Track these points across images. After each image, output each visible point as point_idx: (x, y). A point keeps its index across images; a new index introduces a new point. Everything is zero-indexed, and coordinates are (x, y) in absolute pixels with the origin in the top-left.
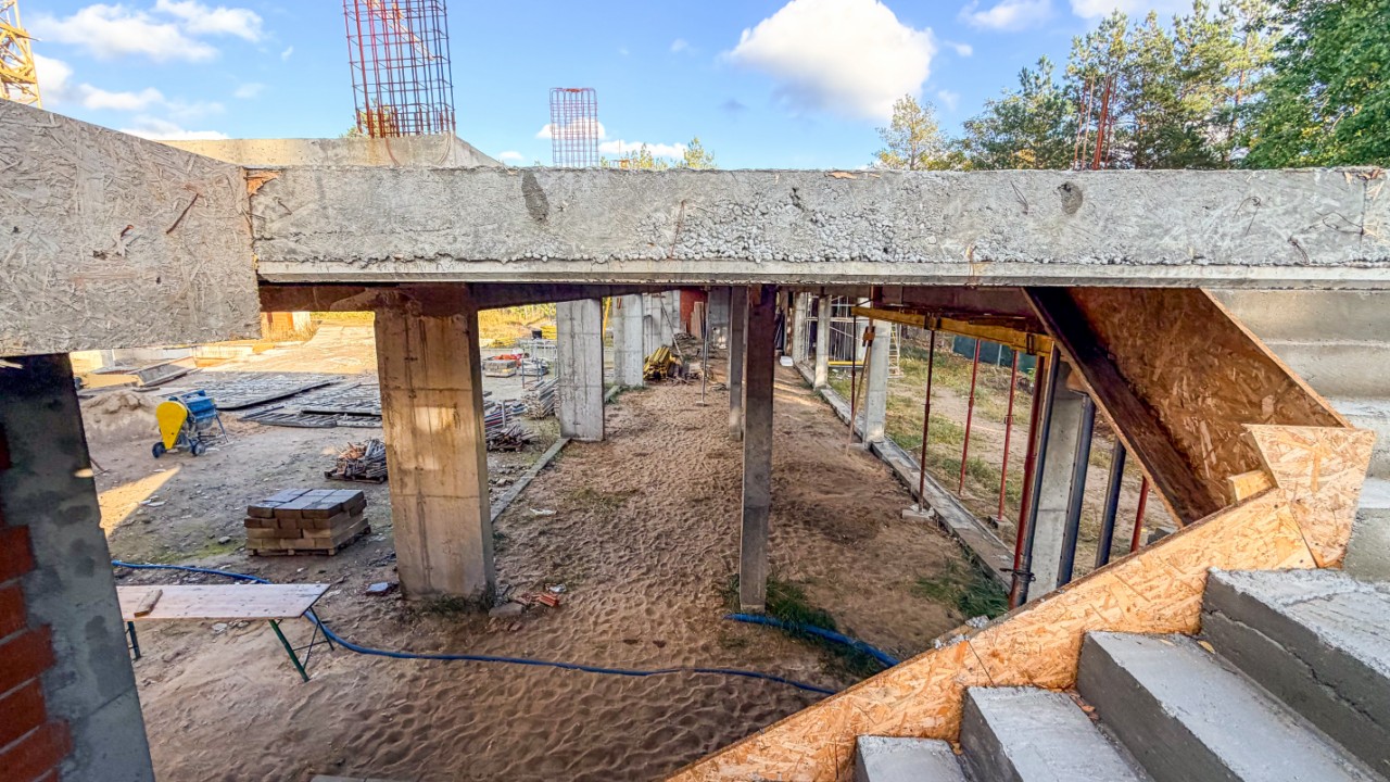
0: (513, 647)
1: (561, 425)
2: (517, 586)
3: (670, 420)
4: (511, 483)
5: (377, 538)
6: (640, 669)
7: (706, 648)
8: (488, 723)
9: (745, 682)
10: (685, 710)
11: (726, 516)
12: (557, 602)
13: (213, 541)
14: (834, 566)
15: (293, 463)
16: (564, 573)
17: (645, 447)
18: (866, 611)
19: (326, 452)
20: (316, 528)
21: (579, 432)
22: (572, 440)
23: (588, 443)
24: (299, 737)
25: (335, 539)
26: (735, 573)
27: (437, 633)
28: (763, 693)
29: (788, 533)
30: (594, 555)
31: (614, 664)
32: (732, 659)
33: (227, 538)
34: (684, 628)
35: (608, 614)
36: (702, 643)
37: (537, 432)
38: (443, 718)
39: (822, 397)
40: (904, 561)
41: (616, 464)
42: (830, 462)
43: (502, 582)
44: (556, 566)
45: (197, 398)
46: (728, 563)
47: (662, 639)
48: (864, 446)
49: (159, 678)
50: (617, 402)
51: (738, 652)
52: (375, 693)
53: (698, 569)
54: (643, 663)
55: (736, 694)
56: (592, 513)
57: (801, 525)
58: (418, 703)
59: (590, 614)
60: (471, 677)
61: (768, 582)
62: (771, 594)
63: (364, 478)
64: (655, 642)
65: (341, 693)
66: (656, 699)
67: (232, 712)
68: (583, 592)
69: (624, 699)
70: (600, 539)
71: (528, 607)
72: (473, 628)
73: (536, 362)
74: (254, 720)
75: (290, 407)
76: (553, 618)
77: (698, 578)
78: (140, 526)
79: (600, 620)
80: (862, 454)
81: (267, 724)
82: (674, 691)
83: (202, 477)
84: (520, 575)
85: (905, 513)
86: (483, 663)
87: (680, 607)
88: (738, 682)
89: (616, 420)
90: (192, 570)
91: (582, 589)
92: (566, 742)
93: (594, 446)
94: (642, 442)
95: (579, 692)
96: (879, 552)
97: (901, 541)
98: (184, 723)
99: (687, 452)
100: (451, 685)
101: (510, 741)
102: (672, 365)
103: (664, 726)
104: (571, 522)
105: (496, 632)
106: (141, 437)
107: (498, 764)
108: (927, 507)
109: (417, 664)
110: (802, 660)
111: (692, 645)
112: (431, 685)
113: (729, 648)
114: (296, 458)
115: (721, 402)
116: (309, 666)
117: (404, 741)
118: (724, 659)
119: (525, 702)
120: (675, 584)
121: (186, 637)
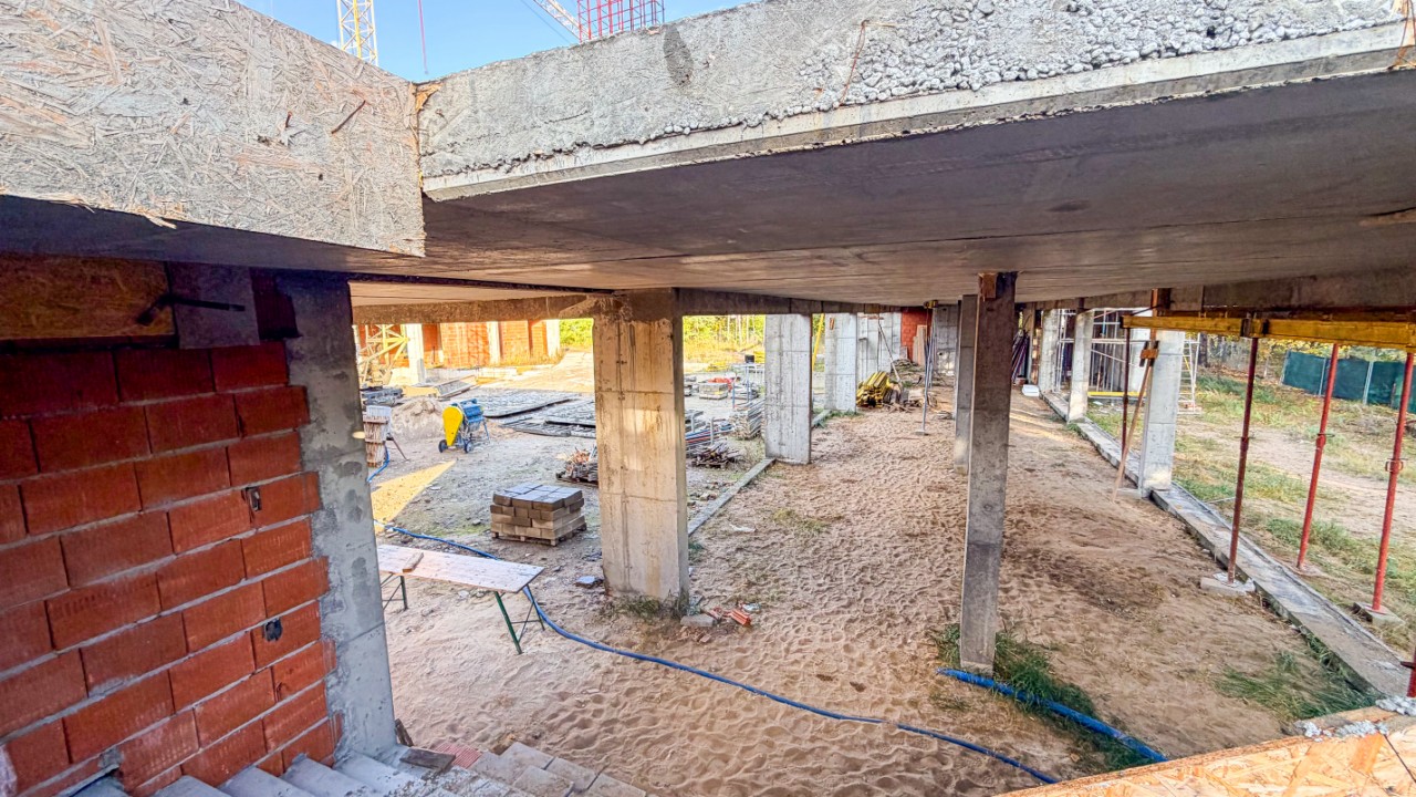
0: (701, 660)
1: (767, 445)
2: (710, 598)
3: (884, 448)
4: (714, 498)
5: (591, 536)
6: (832, 709)
7: (914, 703)
8: (671, 730)
9: (963, 754)
10: (883, 771)
11: (947, 556)
12: (748, 621)
13: (469, 522)
14: (1092, 634)
15: (534, 464)
16: (759, 592)
17: (853, 473)
18: (1142, 700)
19: (560, 457)
20: (542, 520)
21: (784, 453)
22: (776, 461)
23: (793, 465)
24: (508, 703)
25: (556, 532)
26: (954, 621)
27: (630, 631)
28: (987, 773)
29: (1026, 585)
30: (792, 578)
31: (805, 699)
32: (946, 723)
33: (478, 521)
34: (888, 674)
35: (800, 643)
36: (909, 695)
37: (743, 451)
38: (629, 715)
39: (1079, 432)
40: (1203, 645)
41: (820, 489)
42: (1090, 507)
43: (696, 592)
44: (750, 584)
45: (470, 405)
46: (947, 611)
47: (861, 681)
48: (1140, 493)
49: (417, 628)
50: (826, 426)
51: (954, 717)
52: (572, 677)
53: (908, 611)
54: (837, 704)
55: (950, 766)
56: (792, 535)
57: (1046, 578)
58: (608, 696)
59: (783, 640)
60: (657, 682)
61: (998, 638)
62: (1001, 653)
63: (586, 481)
64: (852, 684)
65: (545, 671)
66: (850, 749)
67: (462, 668)
68: (777, 616)
69: (813, 739)
70: (798, 563)
71: (720, 621)
72: (665, 632)
73: (746, 385)
74: (477, 680)
75: (538, 418)
76: (743, 637)
77: (908, 622)
78: (423, 504)
79: (794, 648)
80: (1137, 502)
81: (486, 685)
82: (871, 744)
83: (468, 470)
84: (714, 587)
85: (1205, 582)
86: (672, 669)
87: (885, 650)
88: (956, 753)
89: (825, 444)
90: (451, 545)
91: (776, 612)
92: (747, 771)
93: (800, 468)
94: (851, 468)
95: (764, 721)
96: (1164, 627)
97: (1199, 618)
98: (428, 670)
99: (902, 482)
100: (639, 684)
101: (690, 755)
102: (889, 391)
103: (857, 782)
104: (769, 542)
105: (686, 640)
106: (433, 435)
107: (676, 776)
108: (1243, 578)
109: (611, 657)
110: (1044, 744)
111: (897, 696)
112: (621, 680)
113: (944, 708)
114: (536, 461)
115: (946, 431)
116: (523, 640)
117: (592, 730)
118: (937, 721)
119: (707, 718)
120: (880, 624)
121: (439, 598)
